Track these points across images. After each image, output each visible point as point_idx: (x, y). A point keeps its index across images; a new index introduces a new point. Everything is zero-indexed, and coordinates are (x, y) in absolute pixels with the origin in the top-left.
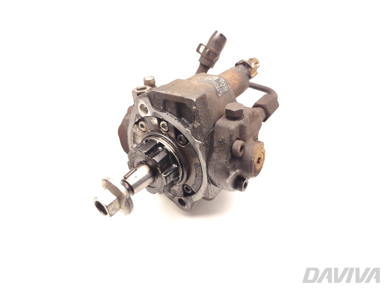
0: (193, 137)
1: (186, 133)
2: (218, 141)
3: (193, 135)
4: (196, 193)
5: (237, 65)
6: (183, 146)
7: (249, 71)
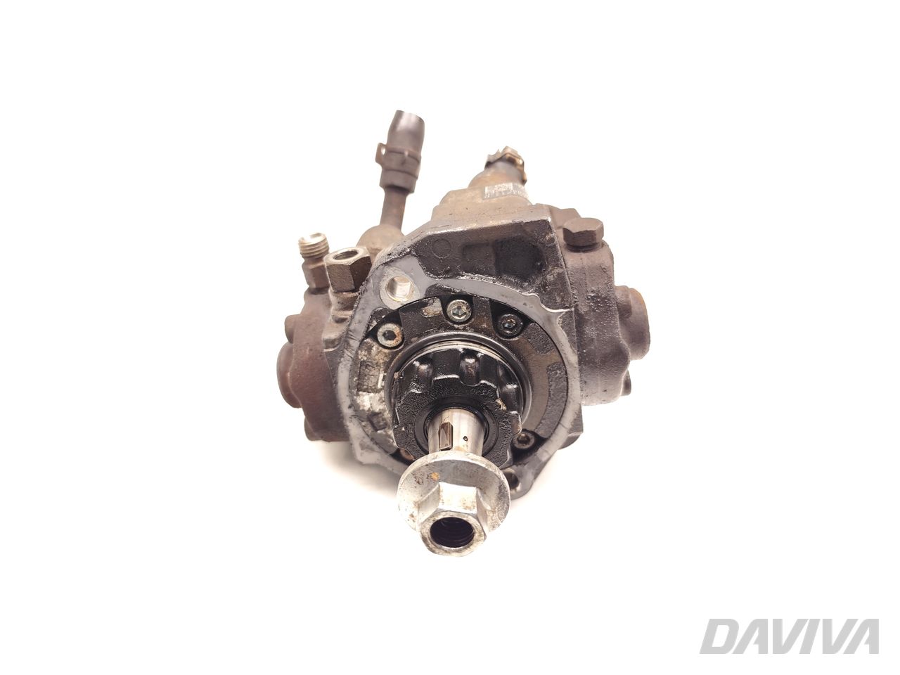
0: (544, 306)
1: (525, 304)
2: (588, 299)
3: (542, 302)
4: (550, 437)
5: (489, 164)
6: (516, 339)
7: (519, 170)
